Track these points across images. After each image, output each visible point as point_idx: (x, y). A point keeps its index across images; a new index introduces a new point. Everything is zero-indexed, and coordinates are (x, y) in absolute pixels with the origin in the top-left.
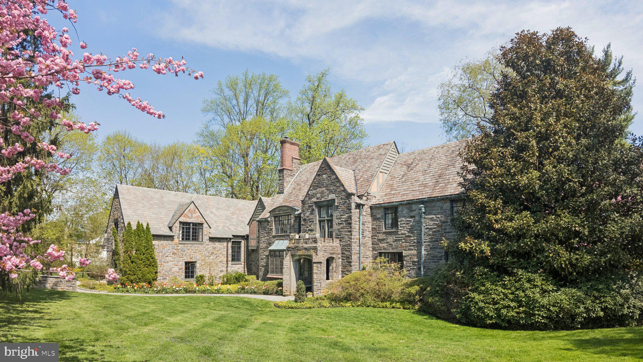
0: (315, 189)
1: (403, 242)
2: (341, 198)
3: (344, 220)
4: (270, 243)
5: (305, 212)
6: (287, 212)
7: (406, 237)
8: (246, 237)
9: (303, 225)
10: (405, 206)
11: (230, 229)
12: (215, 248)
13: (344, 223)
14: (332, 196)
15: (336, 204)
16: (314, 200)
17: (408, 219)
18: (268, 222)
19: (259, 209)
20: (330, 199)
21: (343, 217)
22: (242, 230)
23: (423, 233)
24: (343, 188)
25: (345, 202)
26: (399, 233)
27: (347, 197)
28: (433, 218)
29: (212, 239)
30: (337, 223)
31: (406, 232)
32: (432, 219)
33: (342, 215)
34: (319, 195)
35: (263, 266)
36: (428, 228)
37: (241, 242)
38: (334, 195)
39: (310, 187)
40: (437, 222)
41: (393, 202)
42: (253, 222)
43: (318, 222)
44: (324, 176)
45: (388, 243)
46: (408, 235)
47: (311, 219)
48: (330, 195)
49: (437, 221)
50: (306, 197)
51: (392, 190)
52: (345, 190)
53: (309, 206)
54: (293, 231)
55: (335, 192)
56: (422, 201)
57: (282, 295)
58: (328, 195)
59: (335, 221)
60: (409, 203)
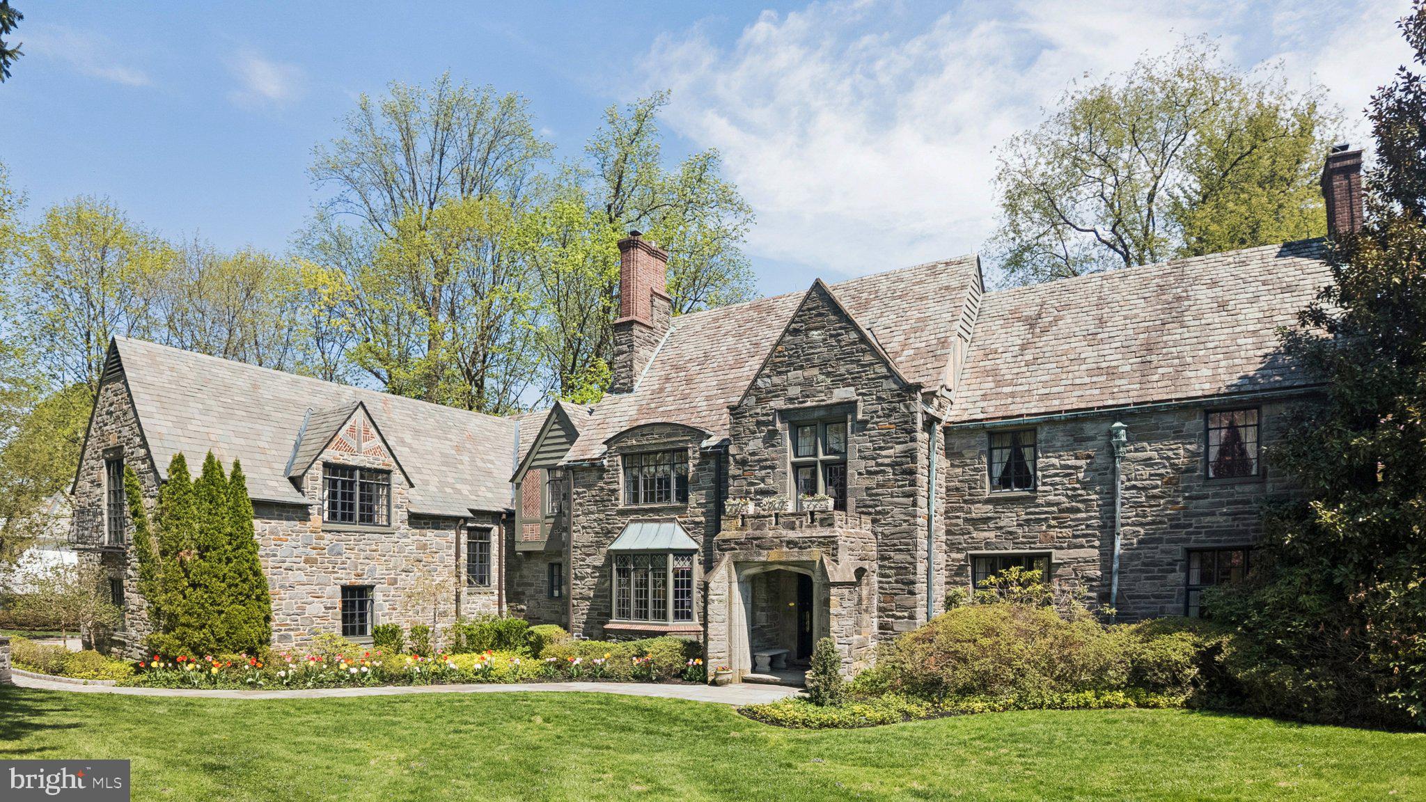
0: (780, 373)
1: (1049, 526)
2: (879, 398)
3: (887, 461)
4: (609, 532)
5: (745, 440)
6: (672, 442)
7: (1061, 511)
8: (504, 516)
9: (734, 477)
10: (1061, 427)
11: (458, 492)
12: (423, 547)
13: (889, 470)
14: (842, 394)
15: (860, 417)
16: (778, 404)
17: (1069, 463)
18: (602, 469)
19: (551, 434)
20: (834, 400)
21: (884, 453)
22: (489, 495)
23: (1119, 501)
24: (884, 370)
25: (894, 409)
26: (1040, 501)
27: (899, 395)
28: (1150, 459)
29: (418, 520)
30: (863, 471)
31: (1064, 499)
32: (1147, 462)
33: (881, 448)
34: (794, 391)
35: (584, 598)
36: (1134, 487)
37: (489, 530)
38: (852, 389)
39: (762, 368)
40: (1162, 471)
41: (1022, 416)
42: (531, 473)
43: (789, 468)
44: (815, 335)
45: (1001, 528)
46: (1068, 505)
47: (766, 460)
48: (836, 391)
49: (1165, 467)
50: (746, 395)
51: (999, 384)
52: (892, 375)
53: (759, 423)
54: (693, 497)
55: (854, 381)
56: (1117, 413)
57: (705, 682)
58: (830, 389)
59: (856, 465)
60: (1076, 418)
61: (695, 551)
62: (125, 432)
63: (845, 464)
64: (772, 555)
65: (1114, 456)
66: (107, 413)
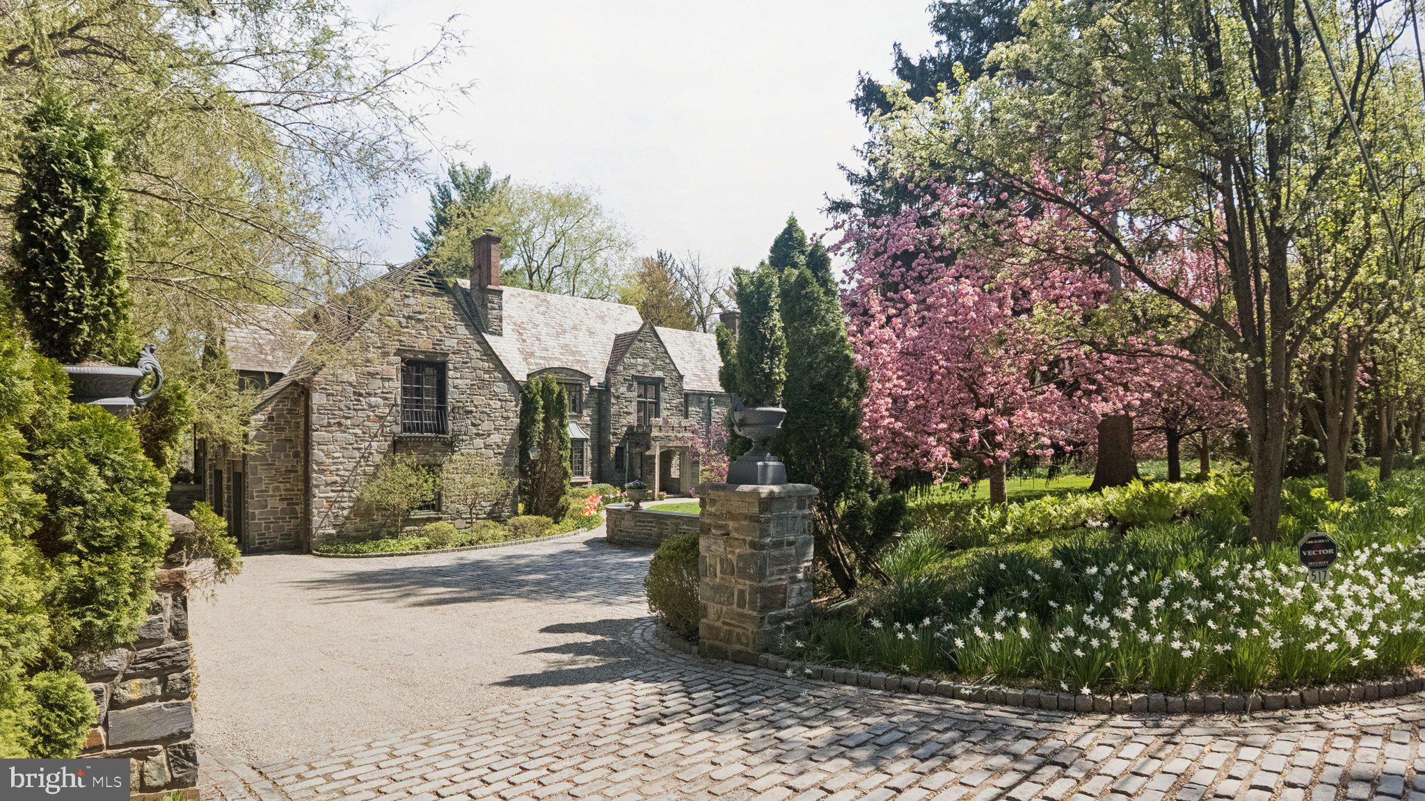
0: (634, 357)
2: (671, 378)
3: (674, 405)
6: (573, 381)
9: (613, 404)
13: (674, 409)
14: (659, 374)
15: (665, 385)
16: (633, 372)
17: (698, 410)
20: (655, 375)
21: (673, 402)
23: (711, 426)
24: (673, 368)
25: (676, 384)
27: (677, 379)
30: (665, 408)
32: (718, 413)
33: (671, 399)
34: (640, 368)
38: (662, 372)
43: (636, 403)
44: (648, 343)
47: (628, 398)
48: (656, 371)
49: (723, 415)
52: (676, 370)
53: (625, 379)
54: (585, 412)
55: (663, 369)
56: (711, 393)
58: (653, 370)
59: (663, 405)
60: (701, 394)
61: (586, 440)
62: (451, 343)
63: (657, 404)
64: (675, 444)
65: (710, 410)
66: (409, 318)
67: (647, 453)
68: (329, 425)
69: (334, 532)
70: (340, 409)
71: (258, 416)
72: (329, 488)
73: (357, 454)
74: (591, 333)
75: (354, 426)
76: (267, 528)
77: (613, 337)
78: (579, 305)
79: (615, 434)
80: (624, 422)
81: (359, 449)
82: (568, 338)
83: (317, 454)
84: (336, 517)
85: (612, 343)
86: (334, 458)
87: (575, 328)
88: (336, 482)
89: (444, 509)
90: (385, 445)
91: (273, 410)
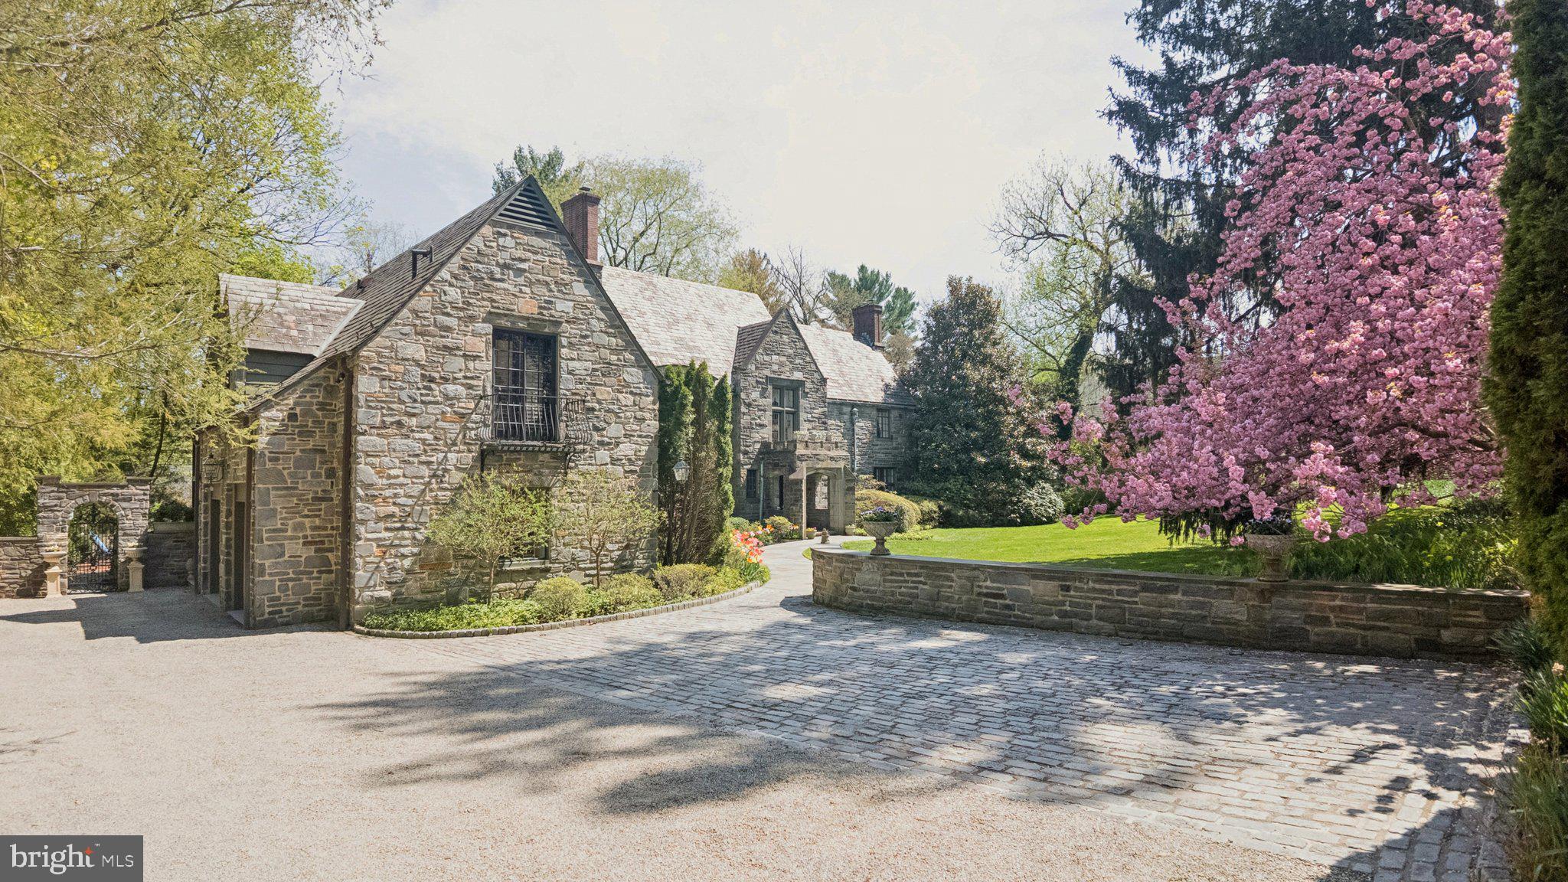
2: (813, 381)
3: (816, 416)
9: (744, 414)
13: (817, 421)
14: (798, 375)
16: (767, 372)
17: (839, 425)
20: (794, 377)
23: (855, 444)
24: (814, 368)
32: (862, 428)
33: (813, 408)
34: (775, 367)
36: (858, 438)
38: (801, 373)
43: (771, 413)
48: (794, 373)
52: (818, 371)
53: (757, 382)
55: (803, 369)
56: (853, 405)
57: (801, 538)
58: (791, 371)
59: (803, 416)
60: (842, 403)
62: (563, 307)
63: (795, 415)
64: (824, 465)
65: (853, 424)
66: (505, 266)
67: (792, 477)
68: (384, 425)
69: (387, 594)
70: (401, 402)
71: (273, 413)
72: (382, 525)
73: (426, 472)
74: (710, 325)
75: (422, 428)
76: (284, 589)
77: (736, 331)
78: (692, 290)
79: (746, 453)
80: (756, 436)
81: (428, 463)
82: (681, 330)
83: (364, 471)
84: (392, 569)
85: (735, 338)
86: (389, 477)
87: (689, 318)
88: (392, 515)
89: (553, 555)
90: (469, 458)
91: (296, 404)
